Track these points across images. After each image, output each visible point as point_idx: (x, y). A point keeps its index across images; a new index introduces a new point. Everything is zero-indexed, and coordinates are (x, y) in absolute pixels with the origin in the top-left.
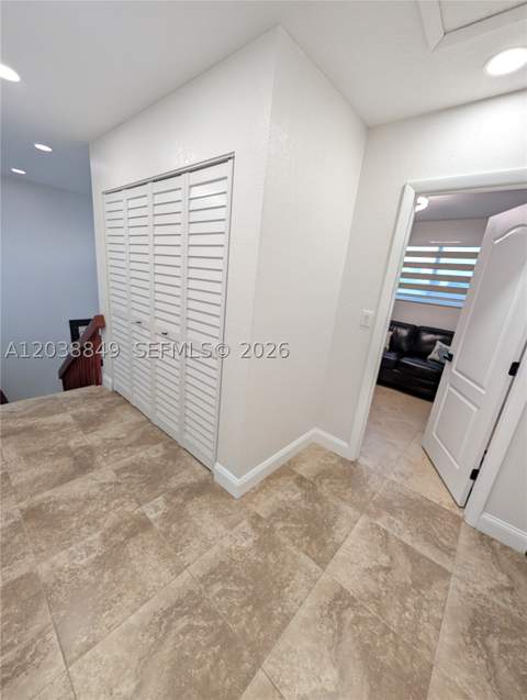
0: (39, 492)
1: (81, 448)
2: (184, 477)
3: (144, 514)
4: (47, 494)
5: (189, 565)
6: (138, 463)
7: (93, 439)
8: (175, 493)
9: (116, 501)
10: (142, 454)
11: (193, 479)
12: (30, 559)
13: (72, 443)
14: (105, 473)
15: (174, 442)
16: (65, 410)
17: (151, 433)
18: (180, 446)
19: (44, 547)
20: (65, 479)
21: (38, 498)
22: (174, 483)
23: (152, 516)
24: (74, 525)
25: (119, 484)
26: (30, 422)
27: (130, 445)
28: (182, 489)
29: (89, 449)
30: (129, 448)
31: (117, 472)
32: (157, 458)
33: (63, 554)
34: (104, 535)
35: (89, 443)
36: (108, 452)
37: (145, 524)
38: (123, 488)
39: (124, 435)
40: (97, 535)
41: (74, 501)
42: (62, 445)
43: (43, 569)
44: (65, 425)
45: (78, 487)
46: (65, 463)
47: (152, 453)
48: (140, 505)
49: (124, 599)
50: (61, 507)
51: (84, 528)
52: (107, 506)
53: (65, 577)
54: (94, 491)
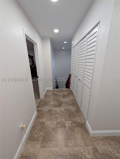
0: (52, 107)
2: (77, 119)
3: (65, 123)
4: (53, 108)
5: (69, 147)
6: (69, 109)
7: (64, 100)
8: (74, 122)
9: (62, 116)
10: (71, 108)
11: (80, 121)
12: (46, 119)
13: (60, 100)
14: (62, 109)
15: (79, 108)
16: (62, 92)
17: (75, 103)
18: (80, 110)
19: (48, 118)
20: (56, 106)
21: (51, 108)
22: (75, 119)
23: (67, 125)
24: (53, 117)
25: (64, 113)
26: (56, 93)
27: (69, 104)
28: (76, 122)
29: (62, 102)
30: (69, 105)
31: (65, 110)
32: (73, 110)
33: (50, 122)
34: (57, 123)
35: (63, 101)
36: (65, 104)
37: (65, 126)
38: (64, 114)
39: (69, 101)
40: (55, 122)
41: (56, 112)
42: (58, 99)
43: (46, 123)
44: (61, 95)
45: (57, 109)
46: (58, 103)
47: (73, 109)
48: (65, 121)
49: (54, 142)
50: (53, 112)
51: (54, 119)
52: (60, 116)
53: (48, 127)
54: (59, 112)
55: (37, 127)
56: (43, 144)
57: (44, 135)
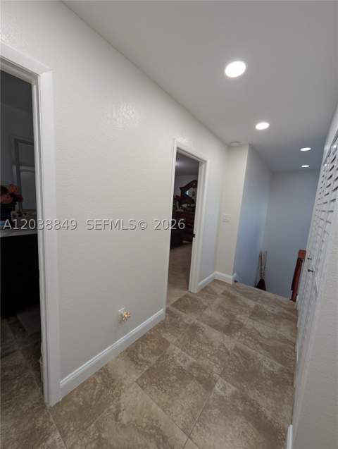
0: (205, 322)
1: (239, 322)
2: (266, 403)
3: (216, 381)
4: (205, 326)
6: (251, 357)
7: (249, 323)
8: (245, 399)
9: (217, 359)
10: (259, 355)
11: (269, 414)
12: (175, 339)
13: (238, 316)
14: (230, 343)
15: (292, 375)
16: (256, 300)
18: (293, 383)
19: (181, 341)
20: (216, 327)
21: (202, 324)
22: (252, 394)
23: (217, 388)
24: (195, 346)
25: (229, 354)
27: (261, 344)
28: (252, 405)
29: (241, 326)
30: (258, 346)
31: (236, 348)
32: (265, 368)
33: (180, 350)
34: (194, 363)
35: (245, 323)
36: (246, 335)
38: (227, 358)
39: (266, 336)
40: (193, 360)
41: (207, 338)
42: (234, 313)
43: (172, 346)
44: (248, 306)
45: (215, 336)
46: (226, 321)
47: (268, 363)
48: (221, 376)
49: (164, 395)
50: (201, 335)
51: (194, 352)
52: (211, 355)
53: (170, 358)
54: (217, 344)
55: (151, 342)
56: (144, 380)
57: (155, 366)
